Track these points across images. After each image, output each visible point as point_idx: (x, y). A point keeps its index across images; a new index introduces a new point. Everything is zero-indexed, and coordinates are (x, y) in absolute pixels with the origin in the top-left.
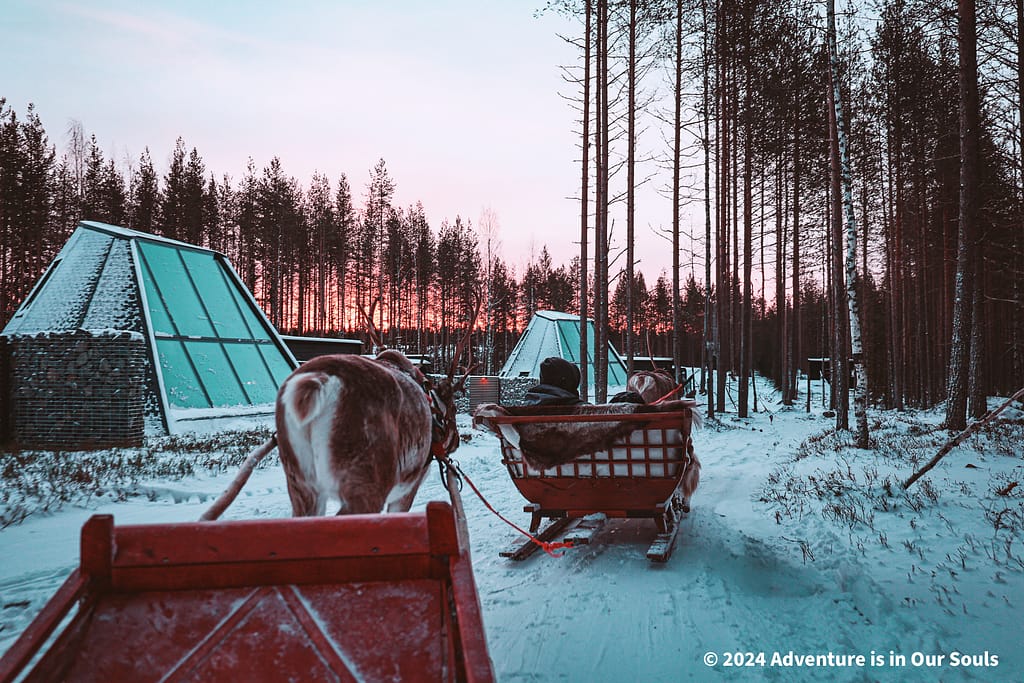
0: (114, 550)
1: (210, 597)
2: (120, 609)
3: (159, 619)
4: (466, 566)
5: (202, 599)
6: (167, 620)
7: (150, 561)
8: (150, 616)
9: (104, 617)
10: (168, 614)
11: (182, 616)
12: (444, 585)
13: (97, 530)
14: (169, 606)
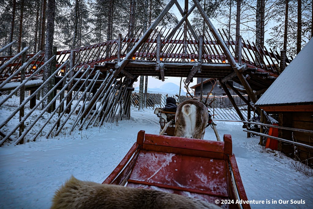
0: (144, 140)
1: (166, 154)
2: (145, 154)
3: (154, 158)
4: (234, 158)
5: (164, 155)
6: (156, 159)
7: (153, 143)
8: (152, 157)
9: (141, 155)
10: (156, 157)
11: (159, 158)
12: (227, 162)
13: (141, 134)
14: (156, 155)
